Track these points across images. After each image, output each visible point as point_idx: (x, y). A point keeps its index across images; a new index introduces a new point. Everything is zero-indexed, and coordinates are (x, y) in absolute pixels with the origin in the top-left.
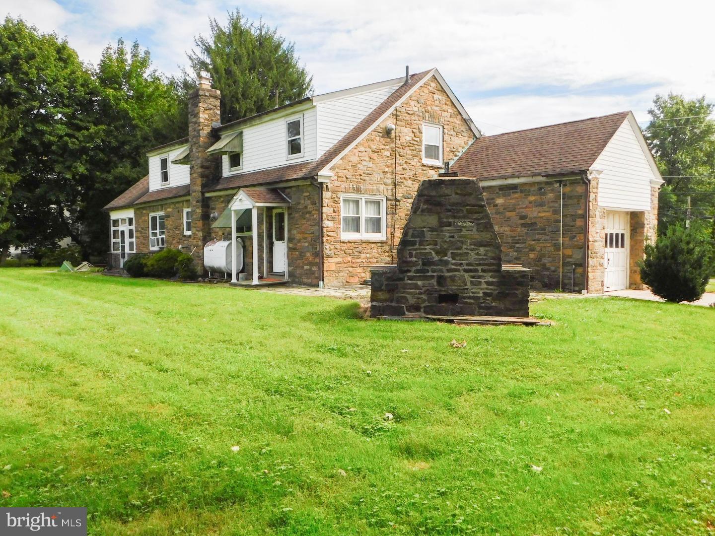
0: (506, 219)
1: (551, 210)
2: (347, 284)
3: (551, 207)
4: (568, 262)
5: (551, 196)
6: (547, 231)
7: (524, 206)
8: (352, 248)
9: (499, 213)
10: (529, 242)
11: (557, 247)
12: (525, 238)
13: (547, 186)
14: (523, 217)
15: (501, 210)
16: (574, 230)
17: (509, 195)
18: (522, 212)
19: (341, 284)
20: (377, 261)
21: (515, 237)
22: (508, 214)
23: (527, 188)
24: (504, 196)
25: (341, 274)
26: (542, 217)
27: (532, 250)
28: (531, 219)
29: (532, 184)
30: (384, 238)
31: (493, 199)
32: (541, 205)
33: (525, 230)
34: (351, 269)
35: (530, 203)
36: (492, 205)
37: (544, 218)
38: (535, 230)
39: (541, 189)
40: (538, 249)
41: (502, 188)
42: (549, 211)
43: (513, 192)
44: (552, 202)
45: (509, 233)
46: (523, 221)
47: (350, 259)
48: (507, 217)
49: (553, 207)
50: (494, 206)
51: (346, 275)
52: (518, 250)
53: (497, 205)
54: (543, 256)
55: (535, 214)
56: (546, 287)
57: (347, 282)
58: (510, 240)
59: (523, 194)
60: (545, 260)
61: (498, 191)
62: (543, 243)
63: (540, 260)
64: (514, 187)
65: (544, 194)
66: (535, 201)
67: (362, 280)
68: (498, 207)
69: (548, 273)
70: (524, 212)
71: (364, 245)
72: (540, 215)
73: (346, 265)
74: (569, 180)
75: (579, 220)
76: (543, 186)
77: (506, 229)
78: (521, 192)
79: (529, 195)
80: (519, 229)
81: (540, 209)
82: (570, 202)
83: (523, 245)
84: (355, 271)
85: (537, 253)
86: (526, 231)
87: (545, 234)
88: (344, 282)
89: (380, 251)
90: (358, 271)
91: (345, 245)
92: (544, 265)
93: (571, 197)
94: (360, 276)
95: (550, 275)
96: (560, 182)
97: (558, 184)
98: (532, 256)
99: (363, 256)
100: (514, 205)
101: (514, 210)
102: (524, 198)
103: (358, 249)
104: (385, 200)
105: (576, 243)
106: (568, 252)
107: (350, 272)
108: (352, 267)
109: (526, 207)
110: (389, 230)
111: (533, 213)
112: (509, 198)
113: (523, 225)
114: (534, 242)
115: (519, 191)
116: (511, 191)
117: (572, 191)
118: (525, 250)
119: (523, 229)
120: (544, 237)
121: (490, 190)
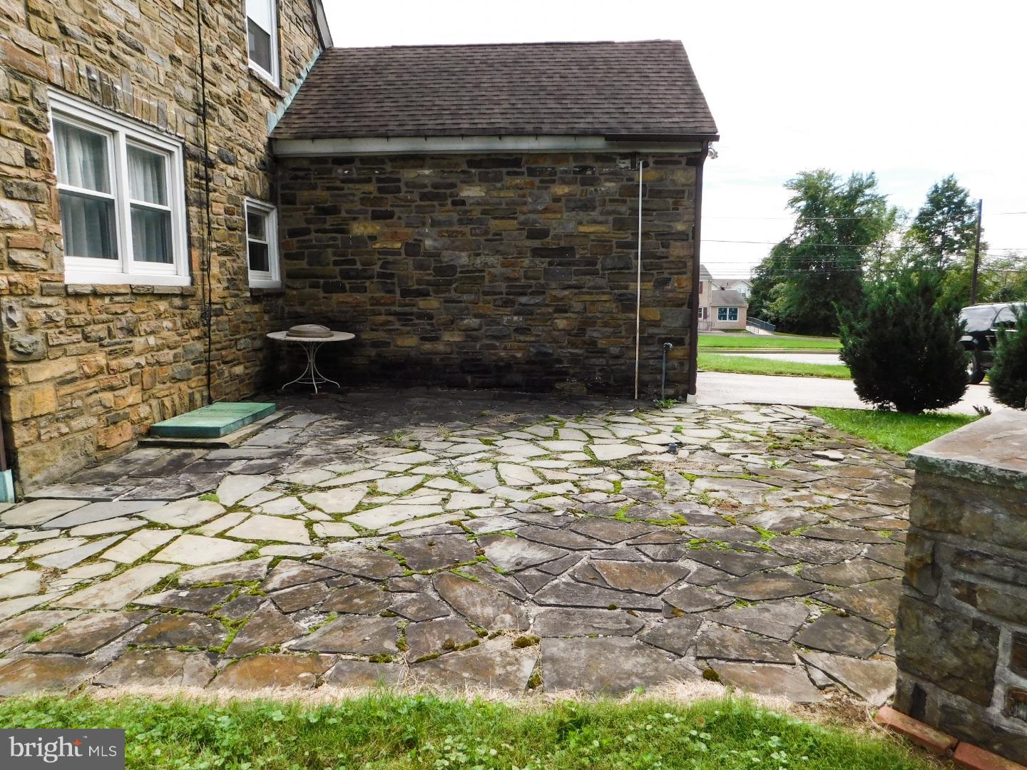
0: (490, 237)
1: (611, 218)
2: (99, 455)
3: (609, 213)
4: (651, 336)
5: (609, 186)
6: (599, 266)
7: (540, 208)
8: (104, 316)
9: (471, 221)
10: (554, 293)
11: (627, 303)
12: (542, 281)
13: (600, 164)
14: (534, 234)
15: (476, 214)
16: (665, 265)
17: (498, 179)
18: (535, 222)
19: (83, 461)
20: (175, 356)
21: (517, 279)
22: (495, 225)
23: (547, 164)
24: (484, 179)
25: (78, 423)
26: (586, 235)
27: (562, 310)
28: (556, 237)
29: (560, 156)
30: (184, 281)
31: (453, 186)
32: (587, 206)
33: (542, 263)
34: (108, 397)
35: (557, 199)
36: (449, 201)
37: (592, 237)
38: (570, 264)
39: (584, 169)
40: (578, 307)
41: (475, 160)
42: (605, 222)
43: (508, 173)
44: (612, 201)
45: (498, 270)
46: (537, 243)
47: (101, 358)
48: (492, 231)
49: (614, 212)
50: (454, 203)
51: (93, 421)
52: (524, 311)
53: (463, 203)
54: (589, 322)
55: (571, 227)
56: (596, 392)
57: (100, 448)
58: (502, 286)
59: (537, 180)
60: (591, 333)
61: (465, 167)
62: (591, 294)
63: (582, 331)
64: (512, 161)
65: (592, 181)
66: (569, 196)
67: (143, 430)
68: (467, 208)
69: (603, 361)
70: (541, 221)
71: (140, 307)
72: (582, 229)
73: (92, 384)
74: (654, 155)
75: (679, 244)
76: (589, 162)
77: (491, 260)
78: (532, 172)
79: (554, 181)
80: (527, 262)
81: (582, 215)
82: (656, 203)
83: (538, 299)
84: (122, 403)
85: (575, 316)
86: (545, 265)
87: (595, 273)
88: (91, 449)
89: (179, 324)
90: (130, 401)
91: (82, 306)
92: (593, 343)
93: (660, 192)
94: (135, 418)
95: (607, 365)
96: (633, 156)
97: (627, 163)
98: (561, 323)
99: (139, 342)
100: (512, 203)
101: (511, 215)
102: (539, 188)
103: (123, 322)
104: (178, 155)
105: (670, 295)
106: (654, 314)
107: (108, 410)
108: (112, 388)
109: (546, 210)
110: (196, 253)
111: (564, 224)
112: (499, 185)
113: (537, 252)
114: (566, 293)
115: (524, 169)
116: (504, 170)
117: (661, 179)
118: (544, 310)
119: (537, 261)
120: (589, 281)
121: (445, 162)
